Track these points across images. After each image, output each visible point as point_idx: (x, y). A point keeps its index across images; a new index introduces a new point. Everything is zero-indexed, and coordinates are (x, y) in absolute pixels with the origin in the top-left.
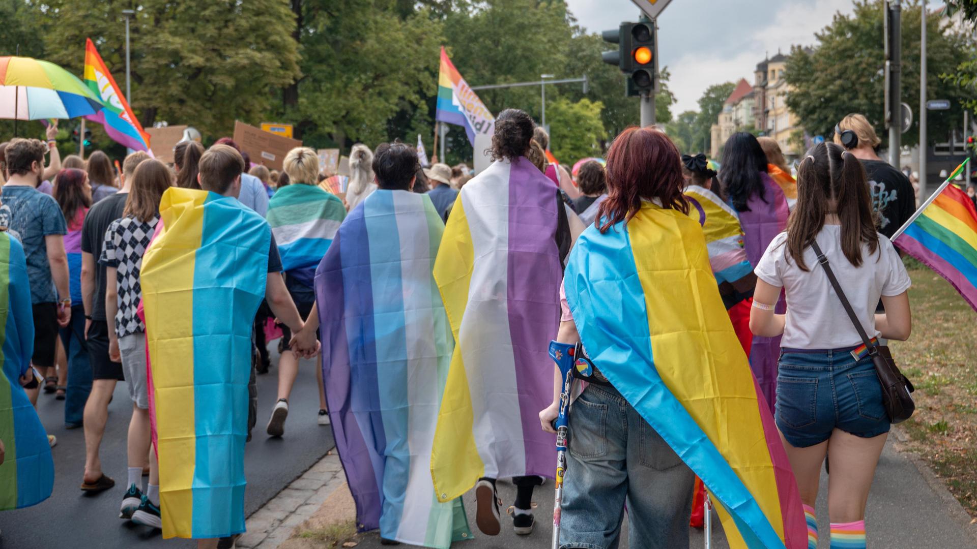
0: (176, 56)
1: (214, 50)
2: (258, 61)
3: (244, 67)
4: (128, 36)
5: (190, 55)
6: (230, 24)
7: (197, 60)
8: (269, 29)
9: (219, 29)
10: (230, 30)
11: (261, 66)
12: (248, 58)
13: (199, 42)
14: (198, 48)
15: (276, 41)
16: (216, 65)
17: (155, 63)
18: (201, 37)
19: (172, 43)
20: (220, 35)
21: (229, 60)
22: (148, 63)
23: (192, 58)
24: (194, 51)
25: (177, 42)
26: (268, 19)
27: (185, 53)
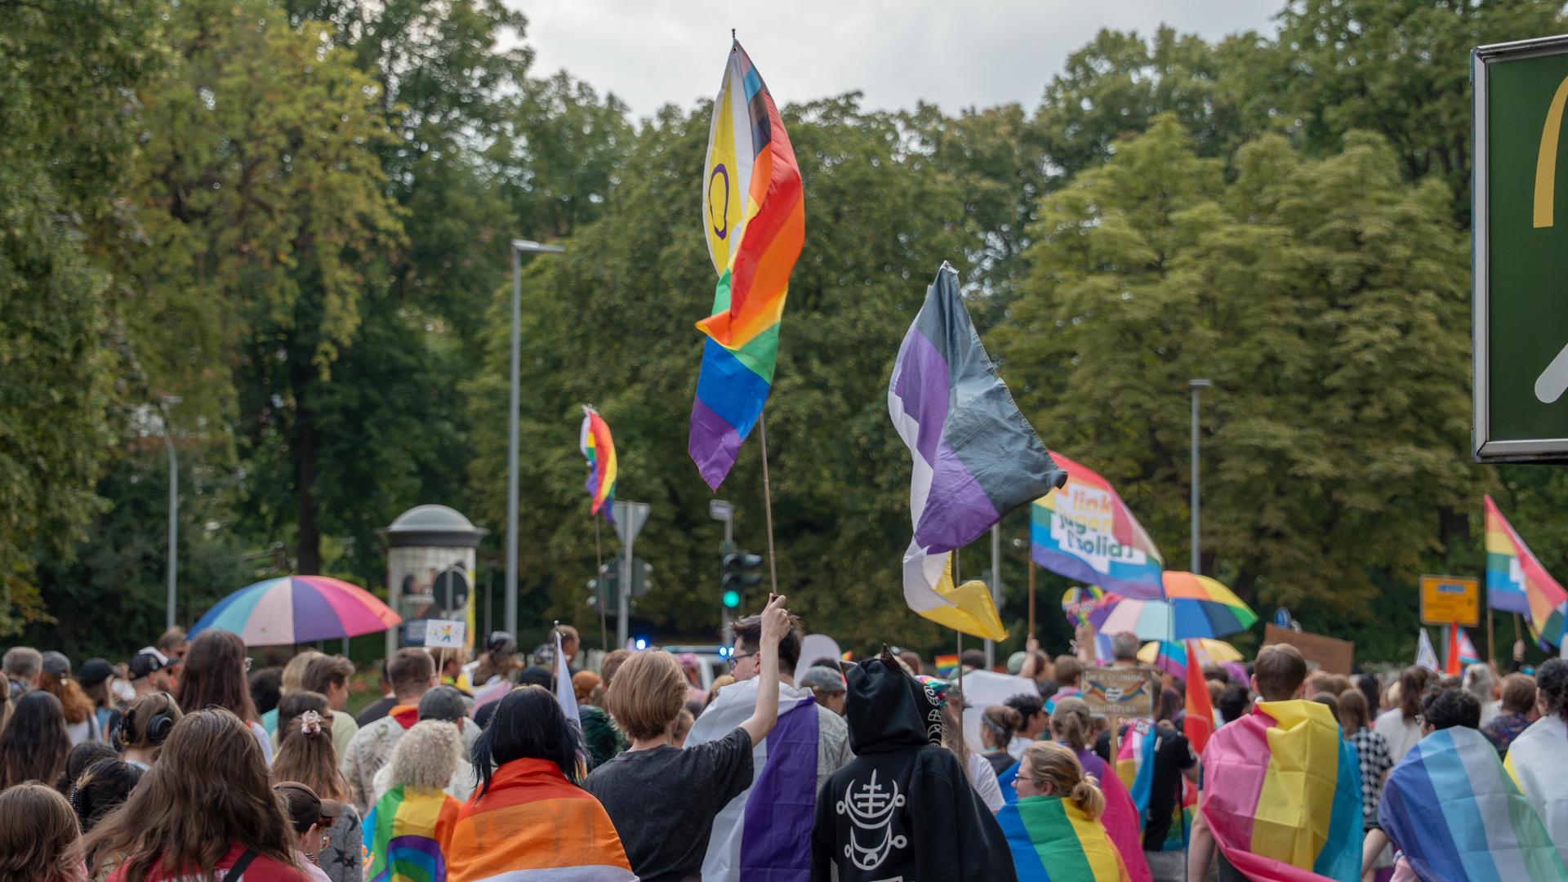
0: (1279, 459)
1: (1344, 446)
2: (1429, 467)
3: (1403, 478)
4: (1195, 422)
5: (1306, 457)
6: (1373, 398)
7: (1322, 466)
8: (1445, 406)
9: (1357, 408)
10: (1374, 412)
11: (1435, 476)
12: (1412, 463)
13: (1319, 432)
14: (1318, 444)
15: (1459, 429)
16: (1349, 474)
17: (1245, 471)
18: (1320, 422)
19: (1274, 437)
20: (1356, 420)
21: (1376, 467)
22: (1234, 470)
23: (1312, 464)
24: (1310, 450)
25: (1283, 435)
26: (1443, 387)
27: (1297, 454)
